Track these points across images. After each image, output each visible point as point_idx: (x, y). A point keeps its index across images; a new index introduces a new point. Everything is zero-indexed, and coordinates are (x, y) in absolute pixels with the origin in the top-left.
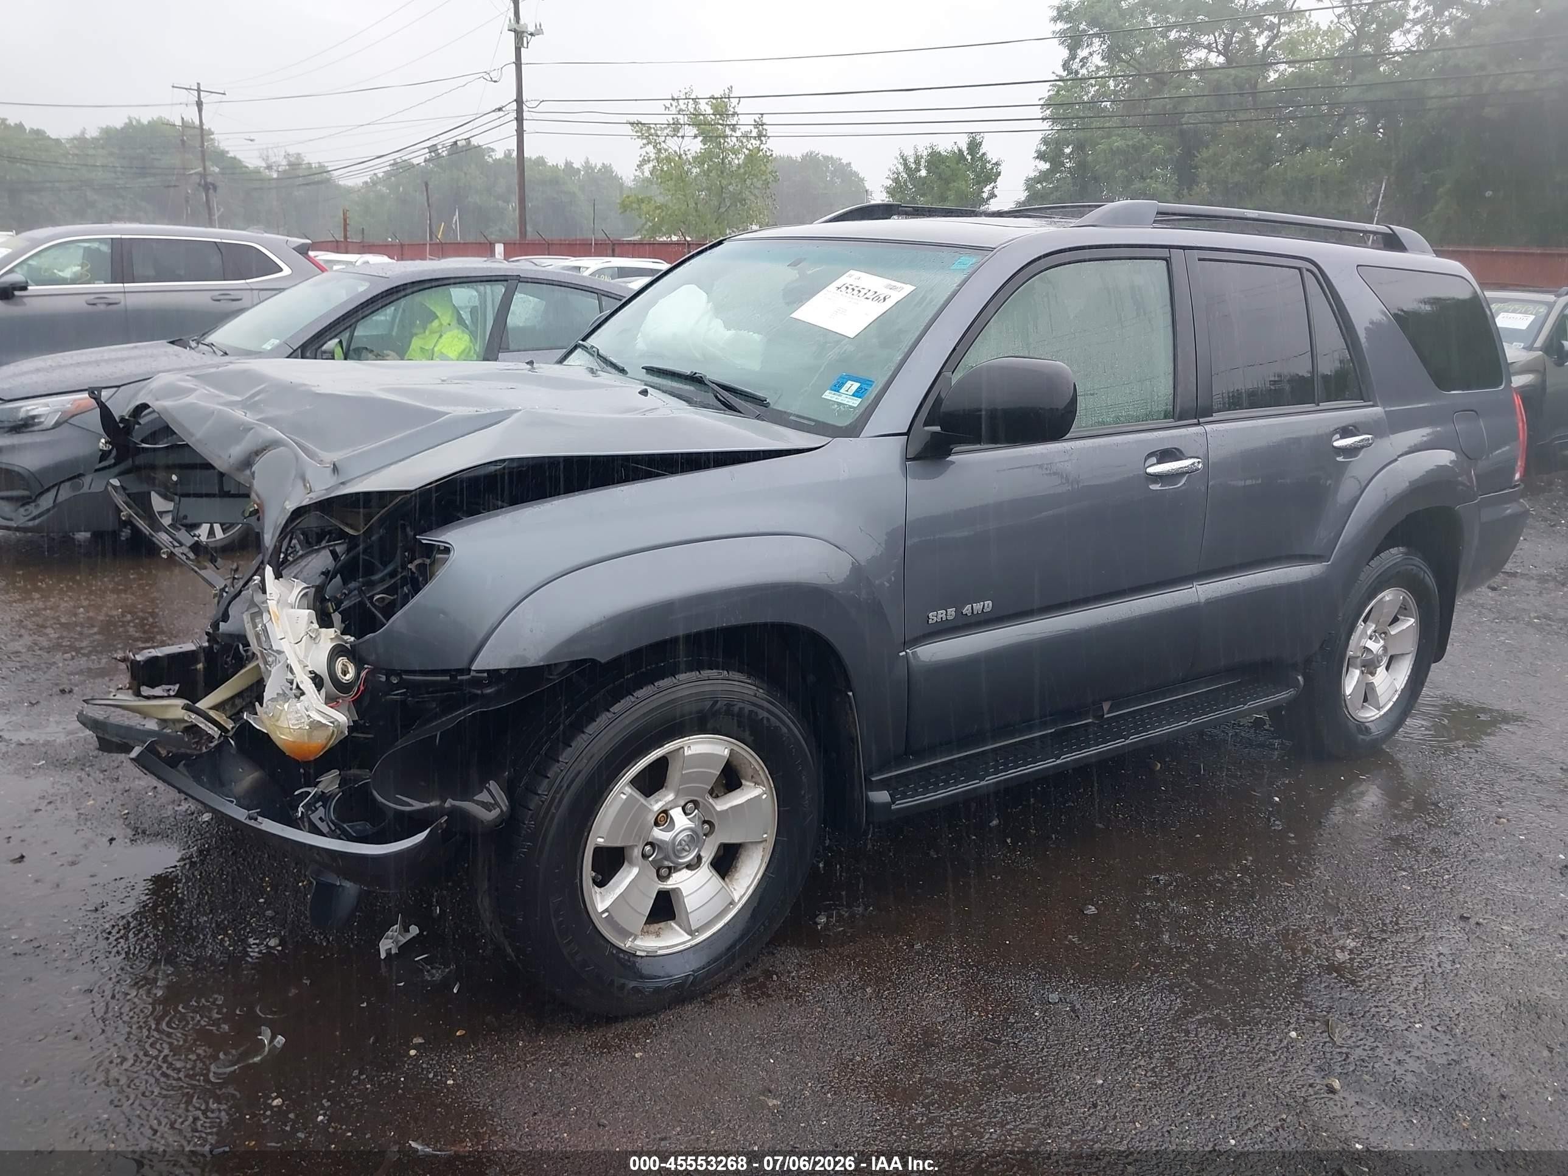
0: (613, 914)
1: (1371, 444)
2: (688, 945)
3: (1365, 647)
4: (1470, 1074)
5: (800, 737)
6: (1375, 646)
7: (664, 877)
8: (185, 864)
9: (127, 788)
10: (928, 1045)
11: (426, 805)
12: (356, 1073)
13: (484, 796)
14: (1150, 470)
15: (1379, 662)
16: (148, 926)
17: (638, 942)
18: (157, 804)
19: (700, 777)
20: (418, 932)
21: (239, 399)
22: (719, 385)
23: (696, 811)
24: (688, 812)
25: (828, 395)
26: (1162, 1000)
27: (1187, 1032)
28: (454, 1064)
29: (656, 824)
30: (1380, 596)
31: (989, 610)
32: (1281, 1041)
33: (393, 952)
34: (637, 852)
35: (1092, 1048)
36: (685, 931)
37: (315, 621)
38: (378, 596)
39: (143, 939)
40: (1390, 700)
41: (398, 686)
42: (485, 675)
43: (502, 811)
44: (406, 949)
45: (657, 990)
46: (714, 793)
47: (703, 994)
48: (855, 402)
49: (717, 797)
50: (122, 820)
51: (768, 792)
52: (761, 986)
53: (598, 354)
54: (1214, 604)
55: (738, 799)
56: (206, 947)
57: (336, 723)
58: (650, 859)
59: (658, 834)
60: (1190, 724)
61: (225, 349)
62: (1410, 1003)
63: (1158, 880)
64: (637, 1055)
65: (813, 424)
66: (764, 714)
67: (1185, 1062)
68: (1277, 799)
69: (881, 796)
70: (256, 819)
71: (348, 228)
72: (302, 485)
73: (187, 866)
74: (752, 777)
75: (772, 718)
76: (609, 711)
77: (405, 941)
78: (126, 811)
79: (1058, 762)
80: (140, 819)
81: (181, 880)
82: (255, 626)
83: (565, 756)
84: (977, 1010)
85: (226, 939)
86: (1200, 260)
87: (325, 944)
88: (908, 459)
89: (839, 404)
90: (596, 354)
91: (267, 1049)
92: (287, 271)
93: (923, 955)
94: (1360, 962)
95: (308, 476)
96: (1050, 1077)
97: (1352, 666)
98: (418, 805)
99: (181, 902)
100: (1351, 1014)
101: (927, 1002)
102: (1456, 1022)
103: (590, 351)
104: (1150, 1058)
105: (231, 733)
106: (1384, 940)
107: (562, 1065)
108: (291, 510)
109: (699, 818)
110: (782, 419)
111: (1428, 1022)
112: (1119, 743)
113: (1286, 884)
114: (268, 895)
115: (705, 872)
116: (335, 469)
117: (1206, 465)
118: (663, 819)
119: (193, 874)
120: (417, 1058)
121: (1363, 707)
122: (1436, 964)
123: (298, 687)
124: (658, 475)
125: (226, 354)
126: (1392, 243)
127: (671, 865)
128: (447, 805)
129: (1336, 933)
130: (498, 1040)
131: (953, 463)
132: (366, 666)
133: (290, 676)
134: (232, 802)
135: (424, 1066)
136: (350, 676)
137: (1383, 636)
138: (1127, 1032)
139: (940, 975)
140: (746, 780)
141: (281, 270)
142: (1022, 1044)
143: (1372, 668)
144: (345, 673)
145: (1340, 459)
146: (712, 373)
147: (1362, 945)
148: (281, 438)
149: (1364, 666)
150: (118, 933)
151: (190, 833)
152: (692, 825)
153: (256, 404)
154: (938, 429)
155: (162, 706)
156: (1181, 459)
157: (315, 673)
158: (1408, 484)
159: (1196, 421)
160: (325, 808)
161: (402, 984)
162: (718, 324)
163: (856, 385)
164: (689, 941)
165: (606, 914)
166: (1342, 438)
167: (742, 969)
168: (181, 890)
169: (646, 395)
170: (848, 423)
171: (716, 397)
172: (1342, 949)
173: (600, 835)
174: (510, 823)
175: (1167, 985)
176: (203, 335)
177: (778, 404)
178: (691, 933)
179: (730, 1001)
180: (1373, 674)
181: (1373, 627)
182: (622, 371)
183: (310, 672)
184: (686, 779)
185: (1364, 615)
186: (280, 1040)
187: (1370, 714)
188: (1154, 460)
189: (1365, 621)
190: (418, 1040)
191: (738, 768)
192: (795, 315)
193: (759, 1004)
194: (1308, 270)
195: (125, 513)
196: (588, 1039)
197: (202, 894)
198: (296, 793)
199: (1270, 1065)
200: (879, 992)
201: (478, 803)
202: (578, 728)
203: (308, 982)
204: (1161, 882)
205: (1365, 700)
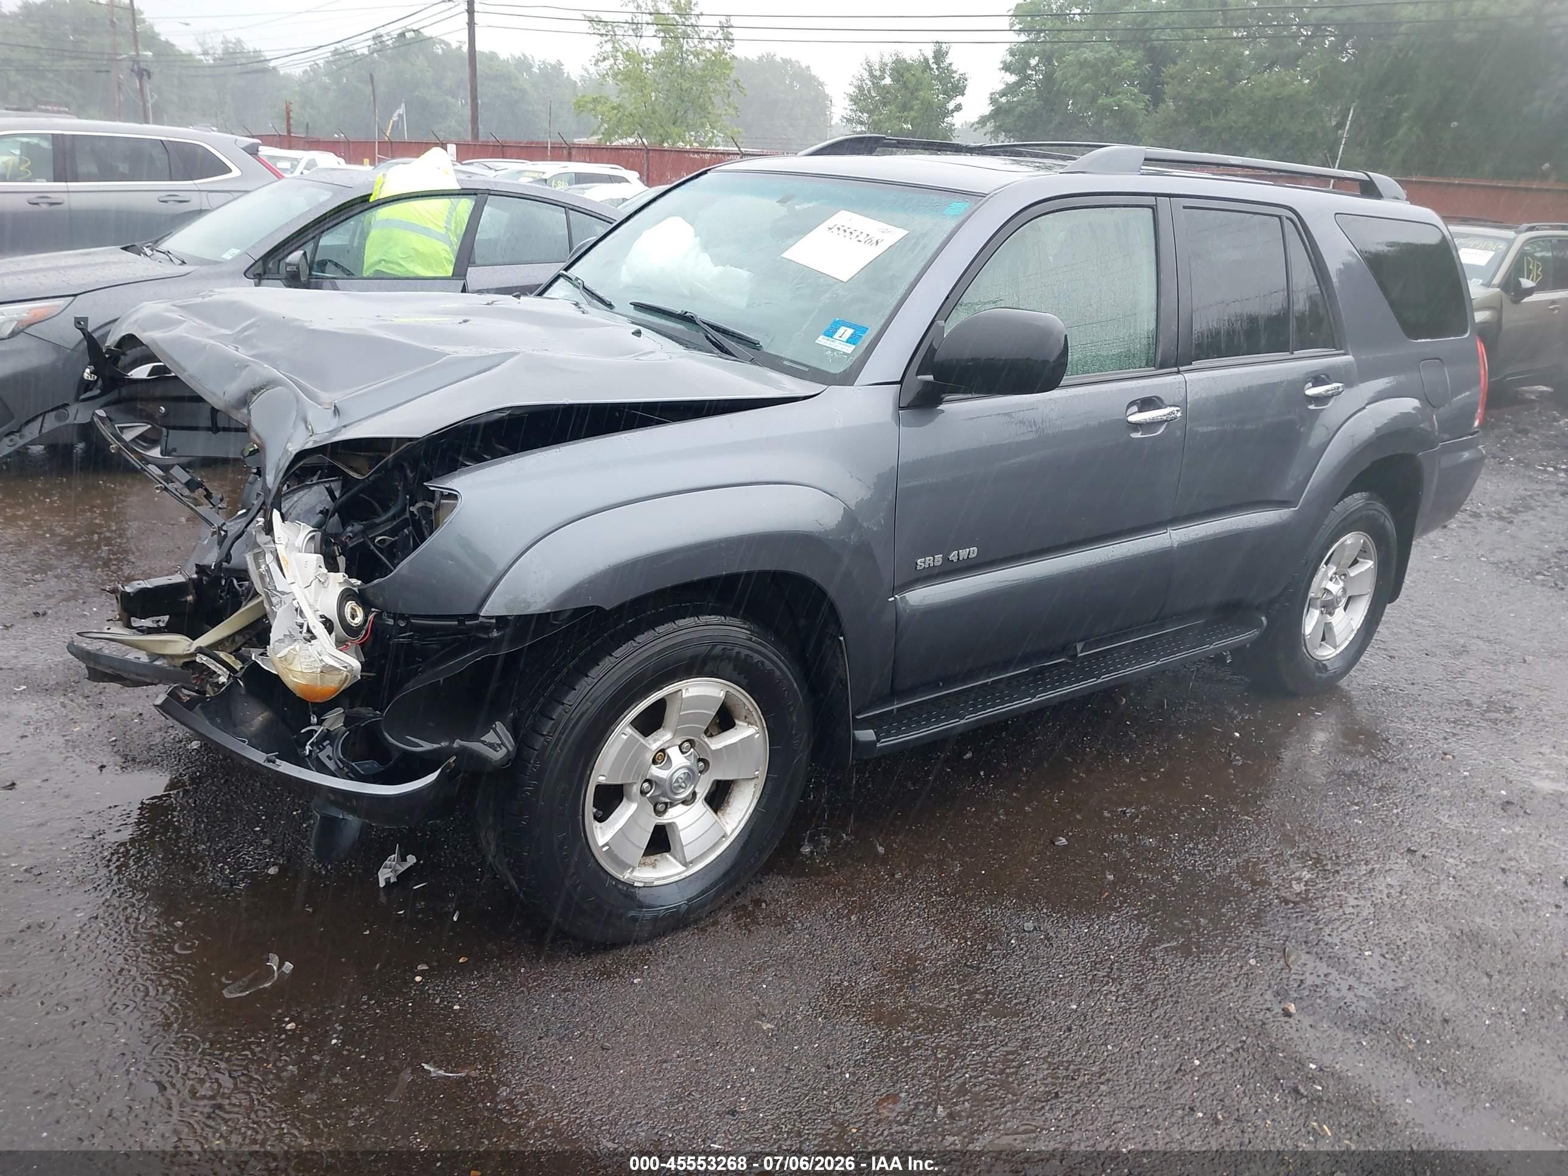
0: (613, 848)
1: (1340, 393)
2: (683, 876)
3: (1325, 589)
4: (1415, 999)
5: (791, 676)
6: (1335, 588)
7: (660, 812)
8: (178, 792)
9: (112, 714)
10: (911, 972)
11: (436, 746)
12: (364, 999)
13: (490, 737)
14: (1132, 419)
15: (1338, 603)
16: (147, 854)
17: (636, 874)
18: (144, 731)
19: (696, 718)
20: (415, 861)
21: (228, 332)
22: (712, 327)
23: (692, 750)
24: (684, 750)
25: (822, 340)
26: (1130, 929)
27: (1154, 960)
28: (460, 990)
29: (654, 762)
30: (1342, 540)
31: (974, 556)
32: (1241, 967)
33: (392, 881)
34: (636, 789)
35: (1067, 975)
36: (680, 862)
37: (323, 566)
38: (380, 538)
39: (143, 867)
40: (1346, 639)
41: (403, 630)
42: (494, 621)
43: (508, 750)
44: (404, 877)
45: (655, 920)
46: (709, 733)
47: (696, 922)
48: (849, 349)
49: (711, 736)
50: (110, 749)
51: (761, 732)
52: (751, 914)
53: (584, 287)
54: (1187, 548)
55: (730, 738)
56: (206, 875)
57: (349, 668)
58: (648, 795)
59: (656, 771)
60: (1158, 663)
61: (181, 257)
62: (1361, 932)
63: (1124, 812)
64: (635, 981)
65: (807, 369)
66: (757, 658)
67: (1153, 988)
68: (1237, 735)
69: (867, 735)
70: (274, 762)
71: (292, 122)
72: (303, 426)
73: (181, 794)
74: (746, 717)
75: (767, 663)
76: (611, 655)
77: (403, 870)
78: (114, 738)
79: (1034, 700)
80: (129, 746)
81: (176, 807)
82: (258, 567)
83: (571, 698)
84: (956, 938)
85: (226, 867)
86: (1184, 207)
87: (324, 873)
88: (901, 408)
89: (833, 350)
90: (581, 287)
91: (276, 975)
92: (236, 172)
93: (903, 884)
94: (1315, 893)
95: (310, 418)
96: (1027, 1002)
97: (1313, 607)
98: (427, 746)
99: (177, 830)
100: (1306, 942)
101: (909, 929)
102: (1403, 950)
103: (575, 283)
104: (1121, 985)
105: (239, 675)
106: (1337, 872)
107: (565, 991)
108: (294, 453)
109: (695, 756)
110: (775, 363)
111: (1377, 950)
112: (1092, 682)
113: (1246, 817)
114: (264, 824)
115: (700, 807)
116: (336, 411)
117: (1185, 412)
118: (661, 757)
119: (187, 802)
120: (424, 984)
121: (1321, 645)
122: (1385, 895)
123: (309, 631)
124: (659, 423)
125: (184, 262)
126: (1369, 190)
127: (668, 801)
128: (455, 745)
129: (1293, 866)
130: (500, 967)
131: (943, 411)
132: (373, 609)
133: (300, 620)
134: (244, 742)
135: (431, 992)
136: (359, 620)
137: (1343, 577)
138: (1098, 960)
139: (921, 903)
140: (739, 719)
141: (230, 171)
142: (999, 970)
143: (1330, 610)
144: (353, 617)
145: (1312, 407)
146: (703, 312)
147: (1317, 877)
148: (281, 378)
149: (1324, 607)
150: (118, 860)
151: (179, 761)
152: (688, 763)
153: (247, 338)
154: (930, 378)
155: (161, 641)
156: (1160, 408)
157: (325, 617)
158: (1374, 431)
159: (1175, 369)
160: (332, 746)
161: (402, 912)
162: (705, 259)
163: (850, 331)
164: (683, 872)
165: (607, 848)
166: (1314, 386)
167: (733, 897)
168: (176, 817)
169: (640, 336)
170: (841, 370)
171: (707, 338)
172: (1299, 880)
173: (602, 773)
174: (516, 762)
175: (1135, 915)
176: (157, 241)
177: (769, 347)
178: (685, 864)
179: (722, 928)
180: (1331, 614)
181: (1334, 569)
182: (610, 306)
183: (321, 617)
184: (682, 720)
185: (1326, 557)
186: (288, 966)
187: (1327, 653)
188: (1135, 408)
189: (1326, 564)
190: (422, 967)
191: (733, 708)
192: (786, 255)
193: (750, 931)
194: (1288, 218)
195: (114, 446)
196: (589, 965)
197: (198, 822)
198: (303, 731)
199: (1231, 991)
200: (863, 919)
201: (483, 742)
202: (582, 671)
203: (310, 910)
204: (1128, 815)
205: (1323, 639)
